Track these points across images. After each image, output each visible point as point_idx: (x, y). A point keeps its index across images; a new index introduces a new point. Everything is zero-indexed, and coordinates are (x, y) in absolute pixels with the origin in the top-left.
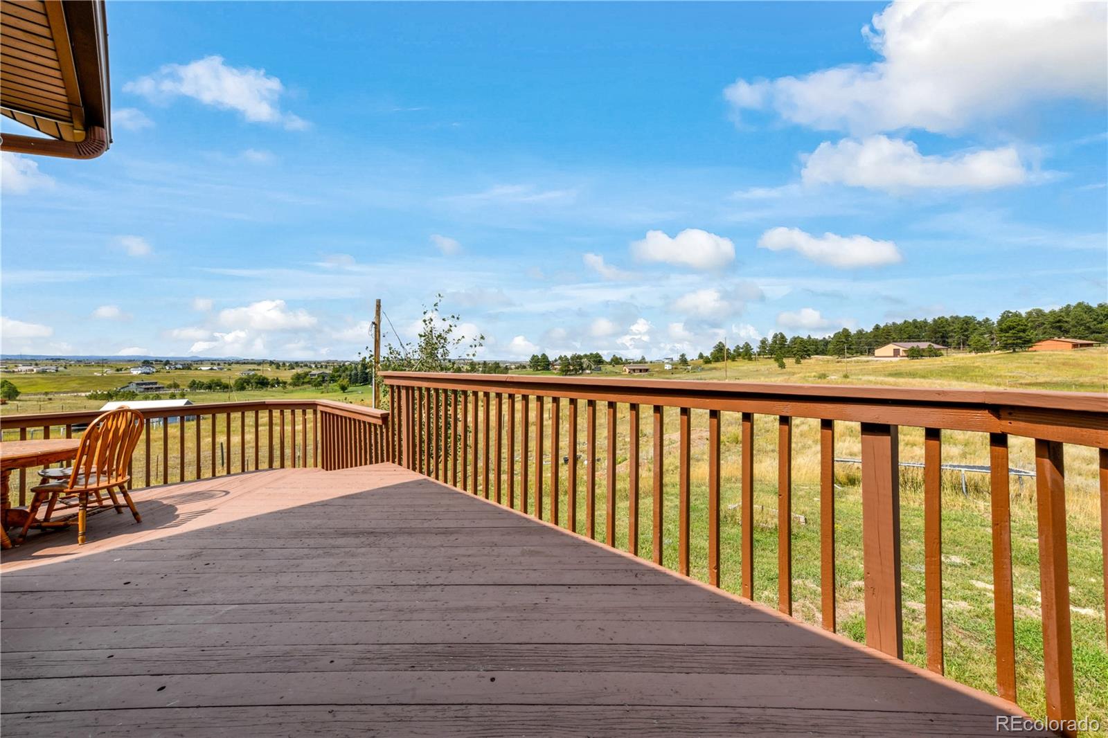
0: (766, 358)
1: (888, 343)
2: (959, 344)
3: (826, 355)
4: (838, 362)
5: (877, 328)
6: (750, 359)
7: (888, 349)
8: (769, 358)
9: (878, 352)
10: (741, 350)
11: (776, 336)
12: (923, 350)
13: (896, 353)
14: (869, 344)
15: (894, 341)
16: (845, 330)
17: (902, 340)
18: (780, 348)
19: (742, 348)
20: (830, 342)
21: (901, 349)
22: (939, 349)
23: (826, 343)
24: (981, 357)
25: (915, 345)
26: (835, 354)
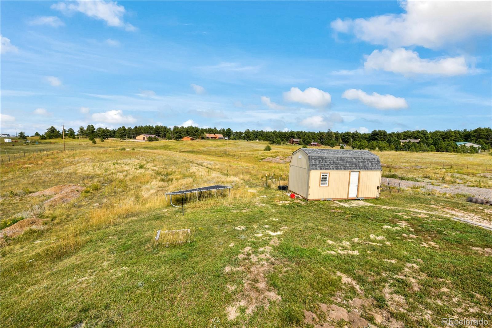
0: (84, 138)
1: (141, 134)
2: (163, 137)
3: (114, 138)
4: (121, 141)
5: (136, 127)
6: (74, 138)
7: (140, 137)
8: (85, 138)
9: (137, 138)
10: (67, 133)
11: (89, 126)
12: (153, 138)
13: (144, 139)
14: (133, 134)
15: (142, 134)
16: (124, 127)
17: (145, 133)
18: (92, 133)
19: (68, 131)
20: (116, 132)
21: (146, 137)
22: (157, 138)
23: (114, 132)
24: (170, 142)
25: (150, 136)
26: (120, 138)
